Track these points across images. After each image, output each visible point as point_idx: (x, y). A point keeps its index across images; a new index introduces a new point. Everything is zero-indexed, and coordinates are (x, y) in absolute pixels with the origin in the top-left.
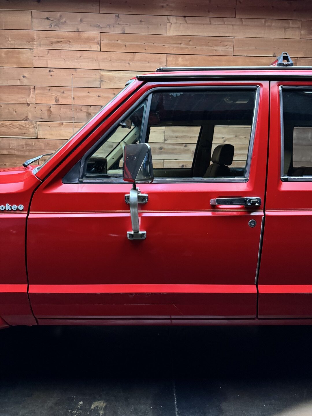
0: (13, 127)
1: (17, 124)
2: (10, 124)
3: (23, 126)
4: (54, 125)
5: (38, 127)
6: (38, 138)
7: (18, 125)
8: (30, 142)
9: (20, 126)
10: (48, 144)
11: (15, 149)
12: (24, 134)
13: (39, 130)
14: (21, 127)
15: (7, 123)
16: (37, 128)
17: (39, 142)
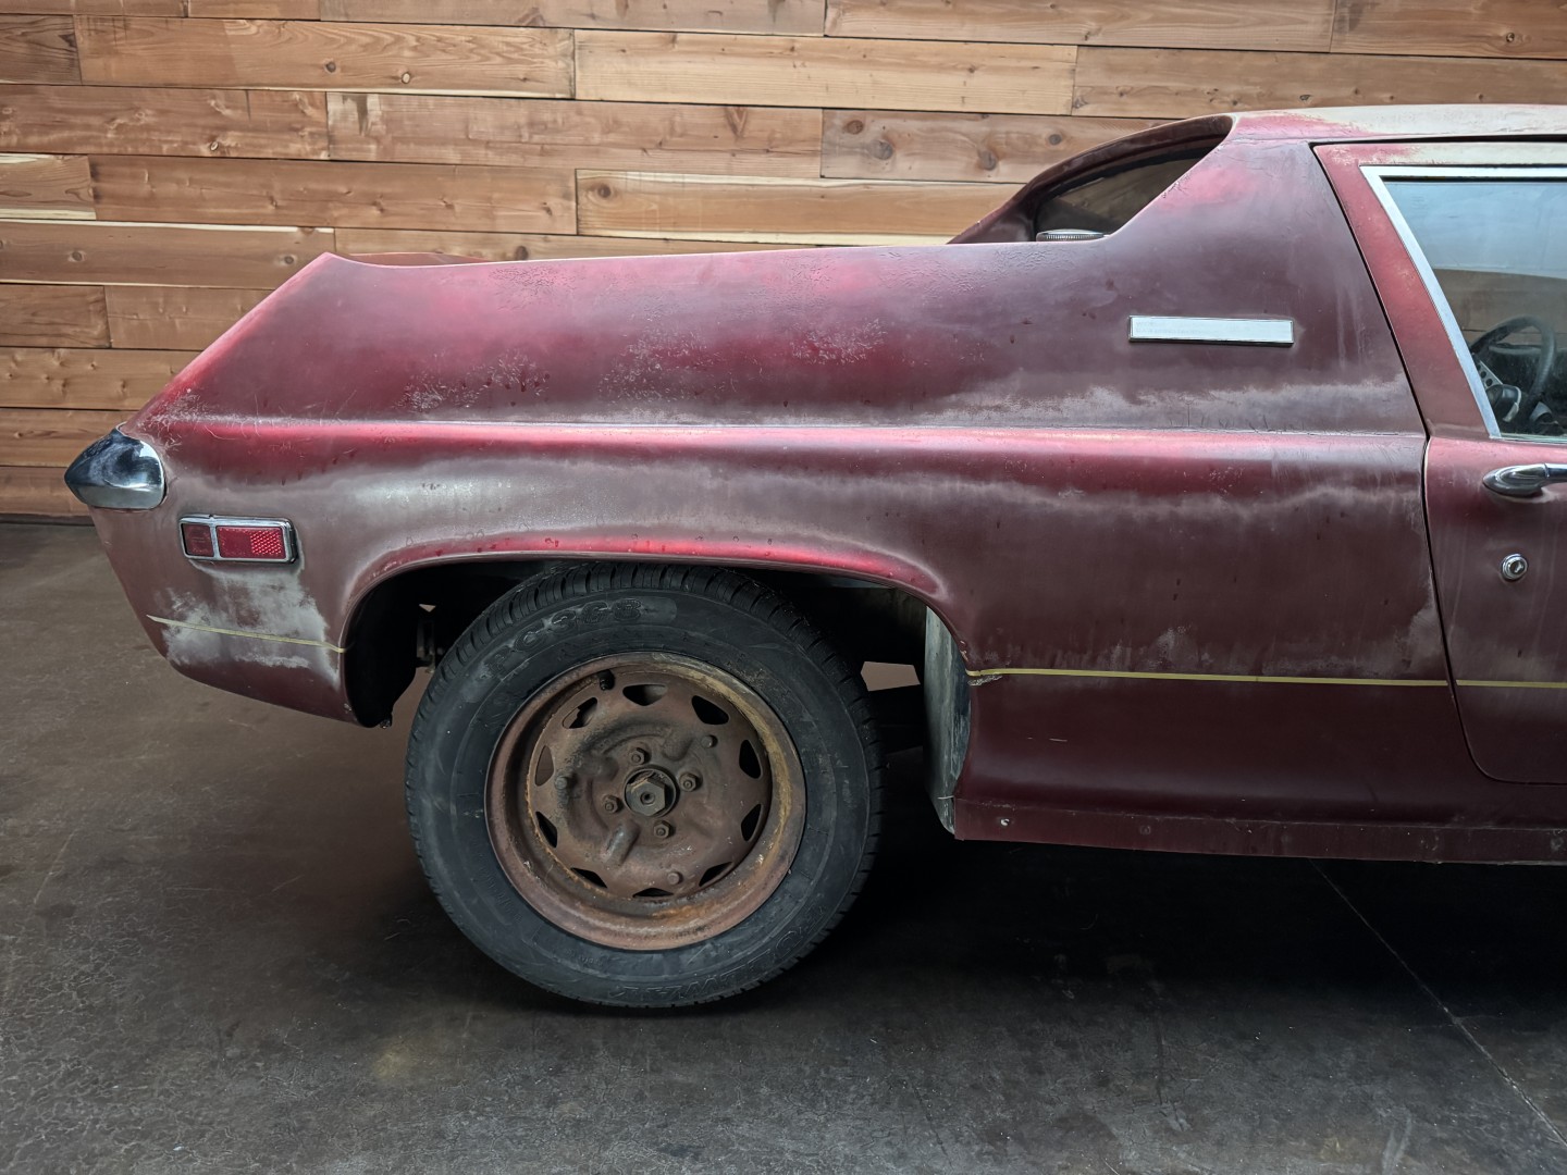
0: (483, 52)
1: (497, 38)
2: (469, 42)
3: (522, 49)
4: (640, 46)
5: (577, 51)
6: (577, 97)
7: (500, 46)
8: (546, 114)
9: (509, 48)
10: (616, 122)
11: (488, 144)
12: (525, 80)
13: (581, 66)
14: (514, 52)
15: (460, 35)
16: (573, 58)
17: (579, 113)
